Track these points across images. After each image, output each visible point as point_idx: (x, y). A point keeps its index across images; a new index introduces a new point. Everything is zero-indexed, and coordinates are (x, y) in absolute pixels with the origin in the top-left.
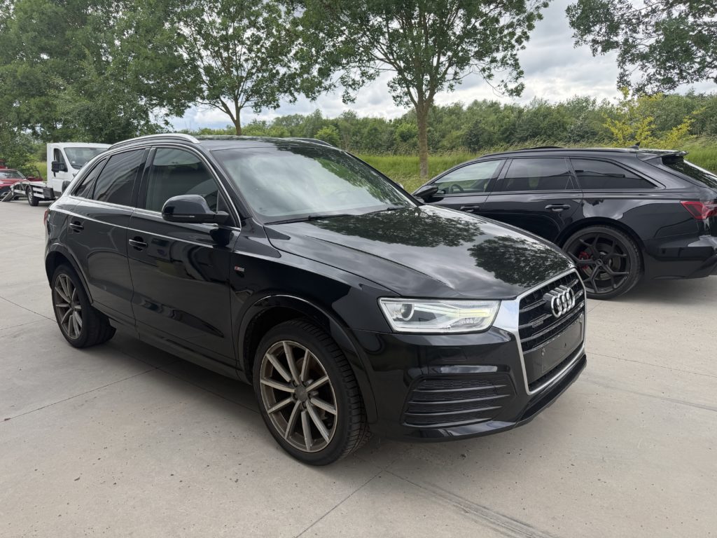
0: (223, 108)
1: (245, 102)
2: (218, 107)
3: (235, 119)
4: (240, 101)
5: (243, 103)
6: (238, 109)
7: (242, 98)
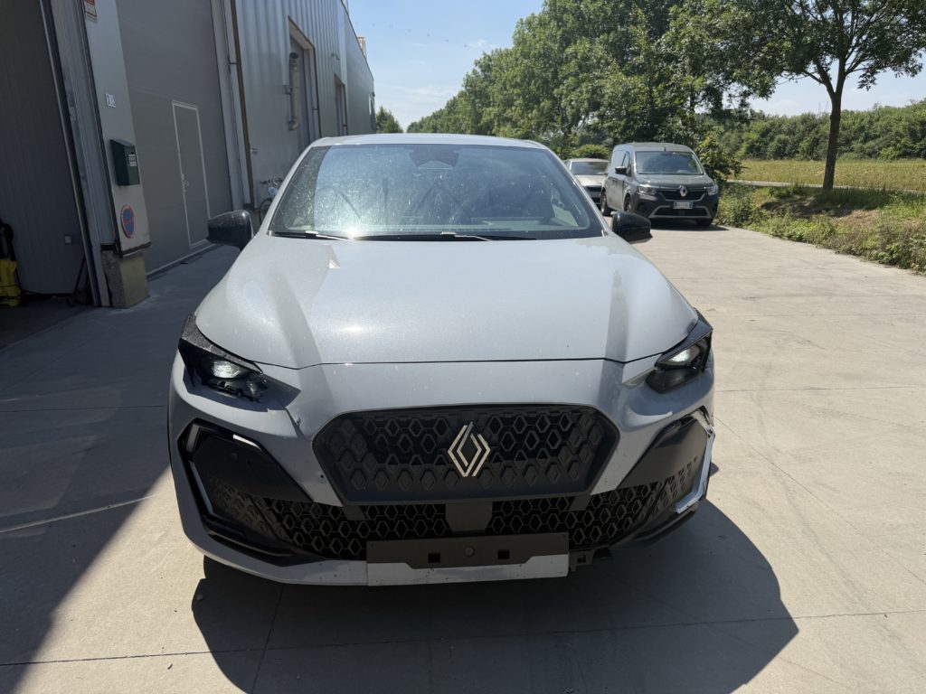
0: (818, 76)
2: (810, 75)
3: (835, 91)
5: (853, 65)
6: (843, 75)
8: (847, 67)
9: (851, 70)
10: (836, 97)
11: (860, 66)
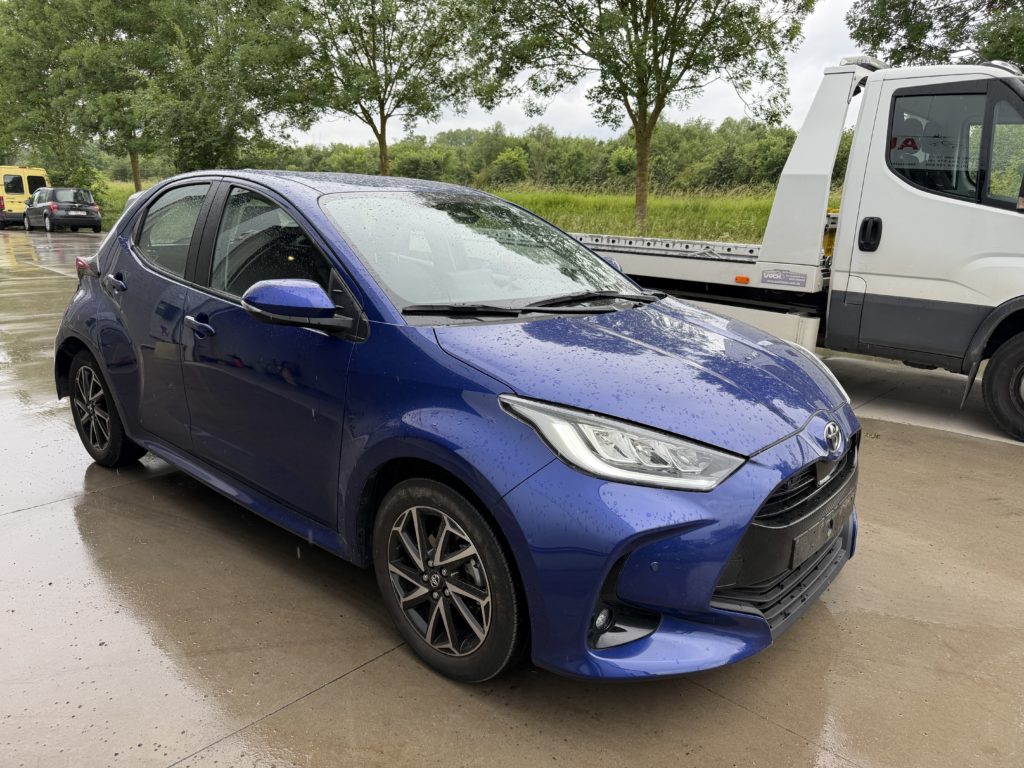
0: (361, 115)
3: (379, 132)
6: (384, 119)
8: (386, 112)
9: (389, 116)
10: (381, 137)
11: (396, 112)
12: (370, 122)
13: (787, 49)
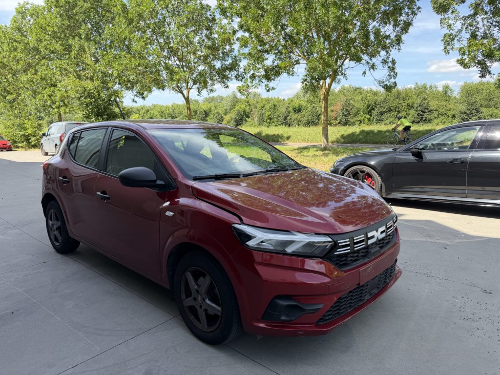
0: (178, 90)
1: (193, 85)
3: (186, 97)
4: (189, 84)
5: (191, 86)
6: (188, 91)
7: (191, 84)
8: (189, 87)
9: (190, 89)
10: (187, 99)
11: (194, 87)
12: (182, 93)
13: (395, 49)
